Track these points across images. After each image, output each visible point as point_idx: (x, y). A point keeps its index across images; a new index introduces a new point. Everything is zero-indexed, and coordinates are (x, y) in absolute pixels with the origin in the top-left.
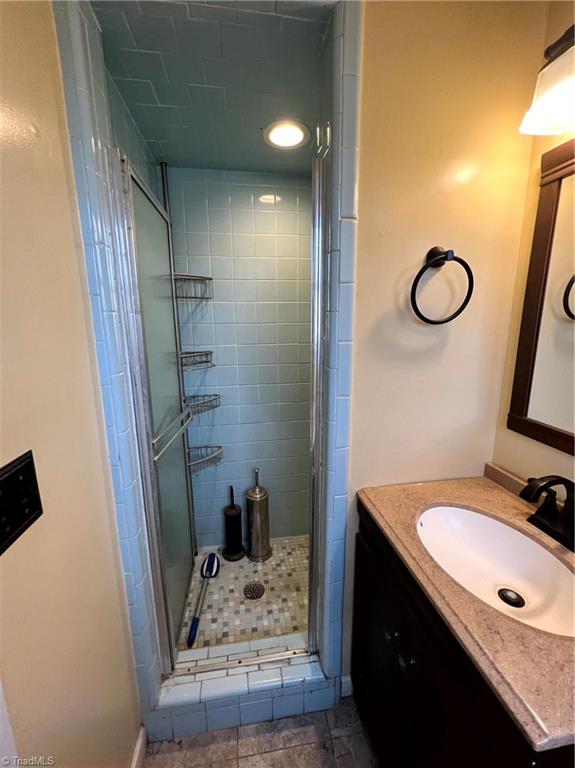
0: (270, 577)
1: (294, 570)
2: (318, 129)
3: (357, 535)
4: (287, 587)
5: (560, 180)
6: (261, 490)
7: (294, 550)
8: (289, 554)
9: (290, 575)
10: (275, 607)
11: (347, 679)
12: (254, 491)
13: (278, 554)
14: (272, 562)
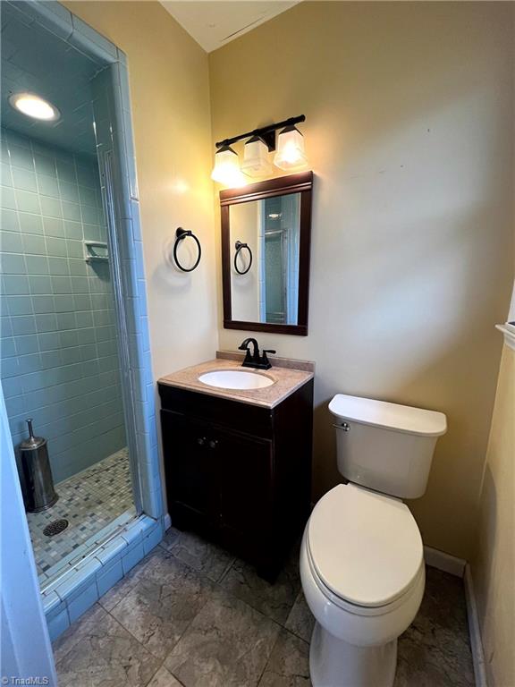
0: (68, 511)
1: (89, 494)
2: (94, 124)
3: (161, 411)
4: (89, 507)
5: (228, 205)
6: (37, 439)
7: (80, 483)
8: (76, 488)
9: (86, 500)
10: (85, 524)
11: (167, 517)
12: (29, 441)
13: (64, 495)
14: (62, 501)
